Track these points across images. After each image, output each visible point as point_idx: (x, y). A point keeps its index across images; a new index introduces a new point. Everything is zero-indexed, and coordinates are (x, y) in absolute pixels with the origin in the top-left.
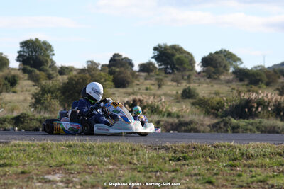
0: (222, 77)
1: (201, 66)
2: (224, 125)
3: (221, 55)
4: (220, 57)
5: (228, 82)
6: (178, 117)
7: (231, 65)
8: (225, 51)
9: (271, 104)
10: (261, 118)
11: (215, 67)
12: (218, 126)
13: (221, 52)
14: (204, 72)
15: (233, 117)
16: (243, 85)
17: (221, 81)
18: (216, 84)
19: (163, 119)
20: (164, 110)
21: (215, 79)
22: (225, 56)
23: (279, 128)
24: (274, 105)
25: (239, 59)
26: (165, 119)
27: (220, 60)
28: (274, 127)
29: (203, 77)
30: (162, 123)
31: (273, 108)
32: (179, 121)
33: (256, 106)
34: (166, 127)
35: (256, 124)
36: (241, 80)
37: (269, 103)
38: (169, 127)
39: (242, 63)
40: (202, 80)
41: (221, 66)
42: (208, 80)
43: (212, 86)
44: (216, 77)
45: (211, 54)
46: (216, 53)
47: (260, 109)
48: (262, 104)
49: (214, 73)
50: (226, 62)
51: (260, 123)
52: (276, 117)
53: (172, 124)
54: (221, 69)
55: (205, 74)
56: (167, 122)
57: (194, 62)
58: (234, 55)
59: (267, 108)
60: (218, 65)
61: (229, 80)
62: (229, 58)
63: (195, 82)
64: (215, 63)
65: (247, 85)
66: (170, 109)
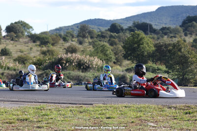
0: (21, 40)
1: (6, 32)
2: (46, 75)
3: (19, 24)
4: (18, 25)
5: (26, 43)
6: (15, 70)
7: (26, 31)
8: (22, 22)
9: (75, 61)
10: (69, 70)
11: (15, 33)
12: (42, 76)
13: (19, 22)
14: (7, 36)
15: (51, 70)
16: (36, 45)
17: (21, 42)
18: (18, 44)
19: (5, 71)
20: (4, 65)
21: (16, 41)
22: (22, 25)
23: (82, 77)
24: (77, 62)
25: (31, 27)
26: (7, 71)
27: (18, 28)
28: (78, 77)
29: (8, 39)
30: (5, 74)
31: (76, 64)
32: (16, 73)
33: (65, 62)
34: (7, 77)
35: (67, 74)
36: (34, 42)
37: (73, 61)
38: (10, 77)
39: (33, 30)
40: (8, 42)
41: (19, 32)
42: (12, 42)
43: (16, 46)
44: (16, 39)
45: (12, 24)
46: (16, 23)
47: (67, 64)
48: (69, 62)
49: (15, 37)
50: (22, 29)
51: (69, 74)
52: (79, 70)
53: (11, 75)
54: (20, 34)
55: (9, 37)
56: (8, 74)
57: (2, 30)
58: (28, 24)
59: (72, 64)
60: (17, 31)
61: (26, 42)
62: (24, 27)
63: (3, 43)
64: (15, 30)
65: (39, 46)
66: (8, 65)
